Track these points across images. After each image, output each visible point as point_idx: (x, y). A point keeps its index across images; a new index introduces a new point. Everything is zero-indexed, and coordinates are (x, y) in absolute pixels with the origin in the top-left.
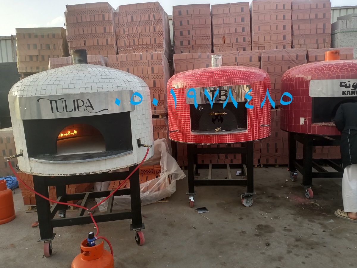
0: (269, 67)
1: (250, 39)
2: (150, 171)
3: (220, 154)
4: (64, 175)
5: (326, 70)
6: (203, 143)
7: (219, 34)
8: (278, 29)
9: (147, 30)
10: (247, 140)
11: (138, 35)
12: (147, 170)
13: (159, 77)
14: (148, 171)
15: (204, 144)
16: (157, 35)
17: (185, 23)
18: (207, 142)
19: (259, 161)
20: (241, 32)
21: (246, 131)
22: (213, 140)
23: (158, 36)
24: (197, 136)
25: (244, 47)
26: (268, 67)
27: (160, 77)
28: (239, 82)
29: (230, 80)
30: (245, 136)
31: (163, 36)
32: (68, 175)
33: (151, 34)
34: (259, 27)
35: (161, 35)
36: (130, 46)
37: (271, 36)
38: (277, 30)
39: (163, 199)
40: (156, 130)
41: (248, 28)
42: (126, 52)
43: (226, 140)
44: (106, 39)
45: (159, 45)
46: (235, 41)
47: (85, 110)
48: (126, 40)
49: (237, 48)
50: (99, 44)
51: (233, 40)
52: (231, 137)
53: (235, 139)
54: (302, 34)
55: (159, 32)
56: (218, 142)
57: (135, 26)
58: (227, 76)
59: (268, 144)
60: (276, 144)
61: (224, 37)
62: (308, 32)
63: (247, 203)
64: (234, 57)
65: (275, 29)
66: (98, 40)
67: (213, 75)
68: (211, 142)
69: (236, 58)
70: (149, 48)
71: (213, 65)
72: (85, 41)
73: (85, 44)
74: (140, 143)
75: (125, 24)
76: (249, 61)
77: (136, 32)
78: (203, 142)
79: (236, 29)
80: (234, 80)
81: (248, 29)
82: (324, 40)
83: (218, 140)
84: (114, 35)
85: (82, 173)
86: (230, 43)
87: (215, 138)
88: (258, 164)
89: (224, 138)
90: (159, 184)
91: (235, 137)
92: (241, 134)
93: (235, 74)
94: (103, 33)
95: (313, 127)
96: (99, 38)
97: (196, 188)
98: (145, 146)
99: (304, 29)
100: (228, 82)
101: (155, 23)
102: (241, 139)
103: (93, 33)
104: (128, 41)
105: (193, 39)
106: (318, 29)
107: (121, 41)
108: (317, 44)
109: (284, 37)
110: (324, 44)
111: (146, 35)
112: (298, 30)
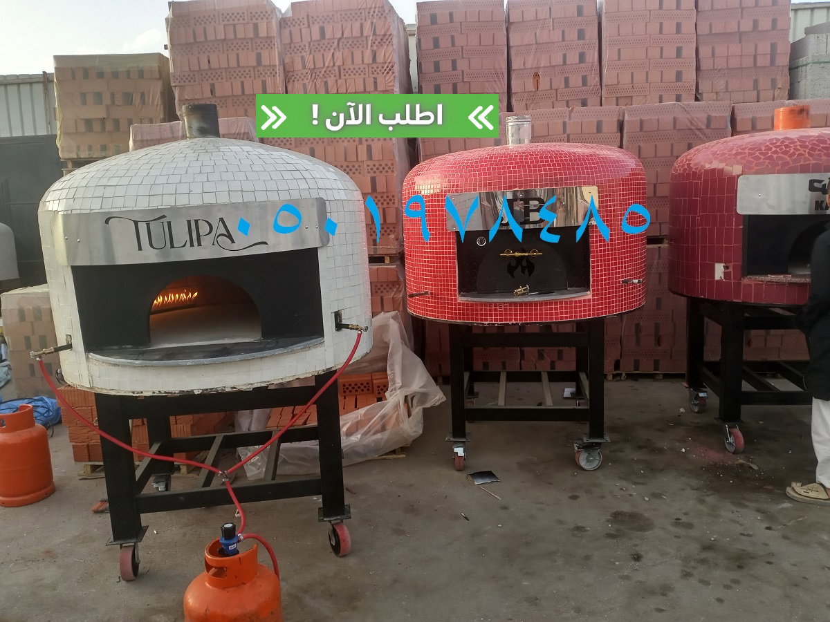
0: (642, 145)
1: (597, 79)
2: (362, 387)
3: (527, 349)
4: (165, 392)
5: (775, 152)
6: (487, 323)
7: (525, 69)
8: (664, 56)
9: (358, 59)
10: (589, 315)
11: (335, 70)
12: (356, 385)
13: (383, 168)
14: (359, 387)
15: (489, 324)
16: (380, 70)
17: (444, 42)
18: (496, 320)
19: (617, 365)
20: (578, 62)
21: (587, 295)
22: (511, 315)
23: (383, 73)
24: (472, 305)
25: (582, 97)
26: (639, 147)
27: (386, 168)
28: (571, 179)
29: (551, 175)
30: (585, 306)
31: (393, 73)
32: (175, 393)
33: (367, 70)
34: (619, 50)
35: (390, 70)
37: (647, 73)
38: (661, 57)
39: (394, 452)
40: (377, 292)
41: (594, 54)
43: (541, 314)
44: (262, 81)
46: (563, 85)
47: (213, 244)
48: (309, 82)
49: (567, 102)
50: (246, 93)
51: (559, 83)
52: (551, 309)
53: (561, 313)
54: (720, 67)
55: (386, 63)
56: (521, 320)
57: (329, 49)
58: (544, 166)
59: (637, 325)
60: (657, 325)
61: (536, 75)
62: (734, 63)
63: (588, 461)
64: (560, 121)
65: (658, 55)
66: (242, 83)
67: (511, 163)
68: (506, 320)
69: (564, 124)
71: (510, 142)
72: (213, 86)
73: (212, 92)
74: (341, 321)
75: (305, 46)
76: (595, 131)
77: (332, 64)
78: (486, 320)
79: (565, 56)
80: (561, 174)
81: (592, 56)
82: (774, 82)
83: (521, 315)
84: (279, 71)
85: (207, 390)
86: (551, 89)
87: (516, 310)
88: (615, 373)
90: (383, 417)
91: (561, 308)
92: (576, 302)
93: (562, 161)
94: (254, 67)
95: (745, 285)
96: (245, 77)
97: (469, 427)
98: (351, 329)
99: (726, 55)
100: (546, 180)
101: (374, 43)
102: (576, 312)
103: (231, 66)
104: (312, 85)
105: (463, 78)
106: (758, 57)
107: (296, 86)
108: (756, 92)
109: (679, 76)
110: (772, 91)
111: (355, 72)
112: (712, 59)
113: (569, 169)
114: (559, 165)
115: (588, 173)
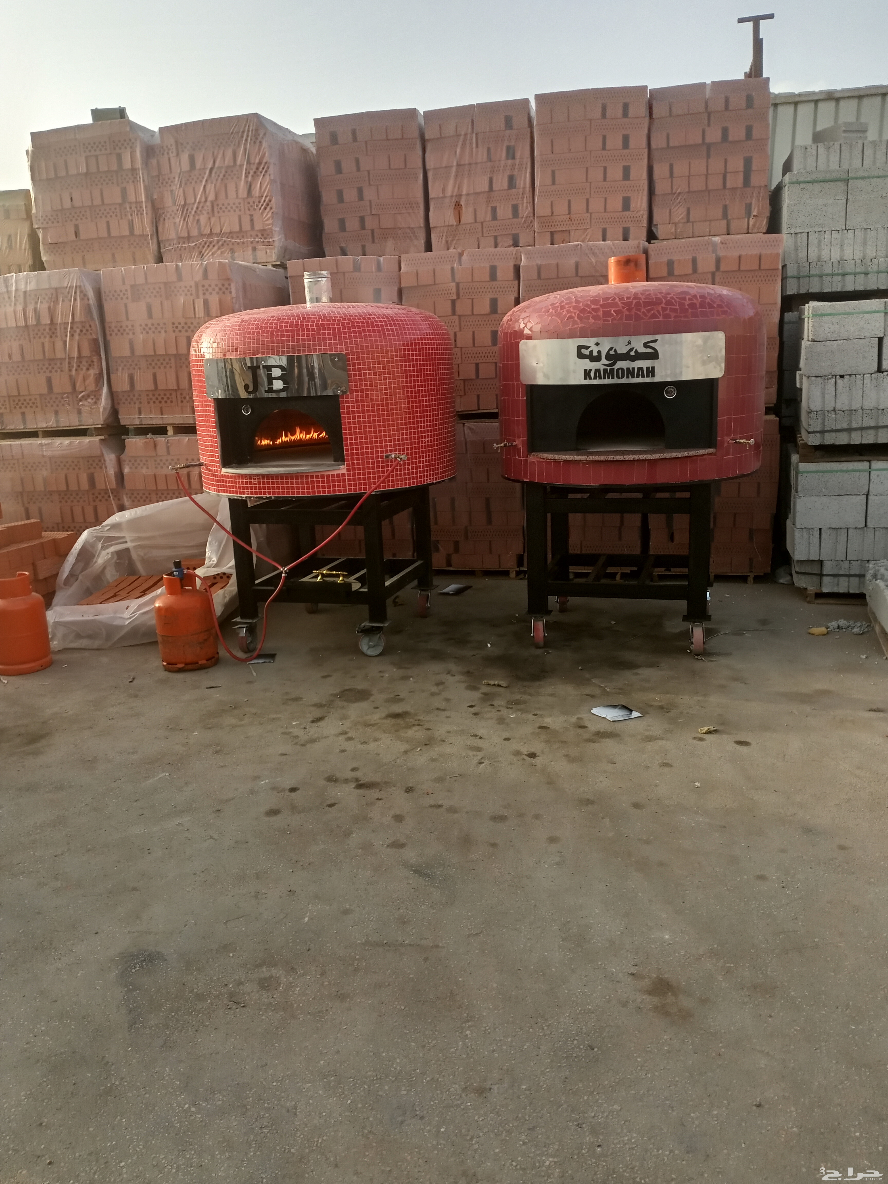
1: (530, 209)
6: (244, 496)
7: (445, 197)
8: (607, 180)
9: (232, 193)
10: (345, 491)
11: (207, 206)
15: (246, 497)
16: (257, 206)
17: (348, 166)
19: (520, 561)
20: (506, 188)
21: (340, 469)
22: (264, 488)
23: (260, 209)
24: (231, 477)
25: (513, 232)
28: (314, 345)
29: (293, 341)
30: (339, 481)
31: (271, 208)
33: (242, 205)
34: (553, 172)
35: (268, 205)
36: (189, 238)
37: (588, 200)
38: (605, 179)
41: (525, 177)
42: (181, 256)
43: (293, 488)
44: (129, 220)
45: (263, 235)
46: (489, 216)
48: (180, 221)
49: (496, 238)
50: (112, 234)
51: (484, 214)
52: (302, 483)
53: (313, 488)
54: (679, 191)
55: (262, 196)
56: (274, 493)
57: (201, 181)
61: (458, 206)
62: (698, 185)
63: (370, 647)
65: (601, 177)
66: (108, 223)
68: (261, 493)
70: (238, 243)
71: (308, 297)
72: (77, 227)
73: (76, 234)
75: (174, 178)
77: (203, 200)
78: (242, 493)
79: (491, 180)
80: (303, 340)
81: (523, 181)
82: (748, 207)
83: (273, 488)
84: (146, 209)
86: (476, 222)
87: (269, 483)
89: (287, 483)
92: (328, 476)
94: (120, 205)
96: (111, 216)
99: (687, 174)
100: (288, 346)
101: (249, 173)
102: (329, 487)
103: (95, 204)
104: (183, 223)
105: (371, 212)
106: (728, 175)
107: (167, 225)
108: (725, 222)
109: (626, 204)
110: (746, 220)
111: (229, 208)
112: (670, 180)
113: (313, 335)
114: (303, 330)
115: (335, 339)
